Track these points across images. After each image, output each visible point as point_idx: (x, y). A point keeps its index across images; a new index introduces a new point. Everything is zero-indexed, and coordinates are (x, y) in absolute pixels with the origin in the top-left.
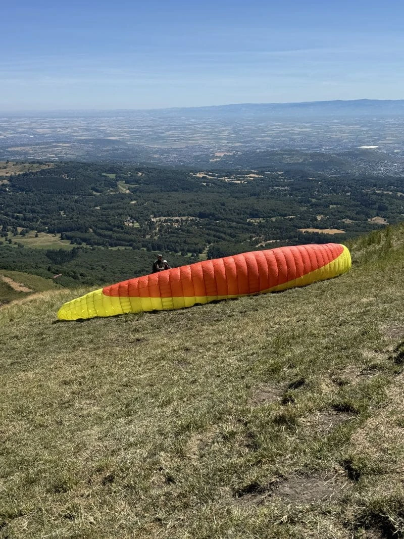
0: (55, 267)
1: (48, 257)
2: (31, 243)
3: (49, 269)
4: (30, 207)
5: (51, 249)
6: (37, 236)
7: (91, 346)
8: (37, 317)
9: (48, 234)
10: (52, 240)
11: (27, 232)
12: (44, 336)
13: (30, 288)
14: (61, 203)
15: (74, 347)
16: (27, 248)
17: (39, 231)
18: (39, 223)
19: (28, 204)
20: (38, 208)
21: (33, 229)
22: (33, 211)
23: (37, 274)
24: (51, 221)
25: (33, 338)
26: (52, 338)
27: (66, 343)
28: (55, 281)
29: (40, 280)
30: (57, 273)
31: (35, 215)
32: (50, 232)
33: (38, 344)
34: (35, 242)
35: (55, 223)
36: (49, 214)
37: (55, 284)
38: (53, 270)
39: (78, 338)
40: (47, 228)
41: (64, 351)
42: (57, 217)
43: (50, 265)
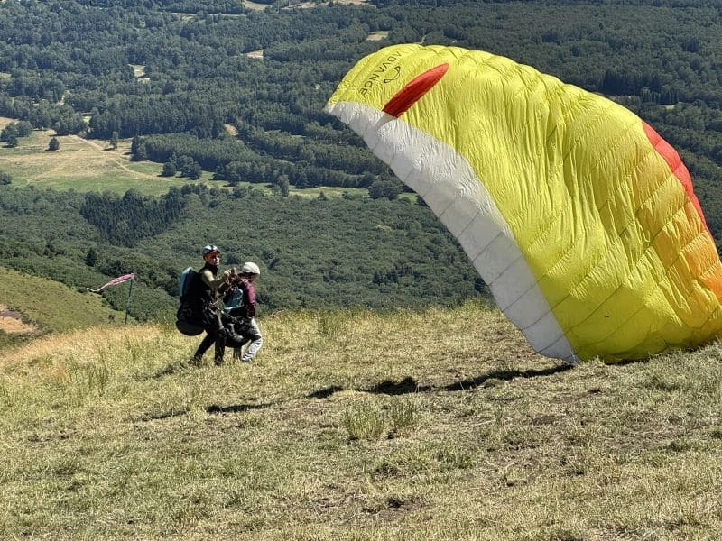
0: (107, 253)
1: (87, 217)
2: (36, 170)
3: (90, 260)
4: (34, 49)
5: (100, 190)
6: (53, 147)
7: (236, 516)
8: (53, 414)
9: (91, 142)
10: (102, 162)
11: (23, 133)
12: (79, 477)
13: (26, 321)
14: (135, 37)
15: (179, 516)
16: (22, 187)
17: (63, 132)
18: (61, 104)
19: (28, 41)
20: (60, 53)
21: (41, 124)
22: (44, 64)
23: (51, 274)
24: (101, 99)
25: (43, 484)
26: (104, 485)
27: (151, 504)
28: (110, 298)
29: (61, 295)
30: (115, 270)
31: (49, 76)
32: (97, 133)
33: (60, 504)
34: (47, 168)
35: (113, 105)
36: (95, 73)
37: (108, 310)
38: (102, 263)
39: (192, 487)
40: (87, 120)
41: (146, 527)
42: (122, 84)
43: (94, 245)
